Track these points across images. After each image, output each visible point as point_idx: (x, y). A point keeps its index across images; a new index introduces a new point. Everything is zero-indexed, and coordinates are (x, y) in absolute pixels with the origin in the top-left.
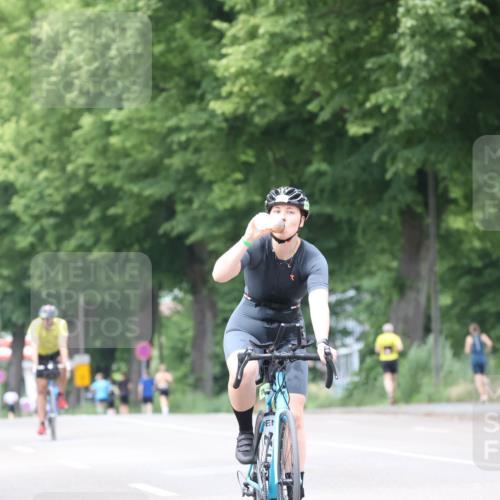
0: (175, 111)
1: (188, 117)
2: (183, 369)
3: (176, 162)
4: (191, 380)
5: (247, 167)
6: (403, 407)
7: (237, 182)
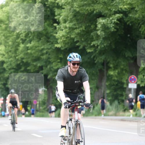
0: (44, 45)
1: (47, 46)
2: (45, 106)
3: (44, 57)
4: (46, 109)
5: (61, 59)
6: (98, 117)
7: (59, 62)
